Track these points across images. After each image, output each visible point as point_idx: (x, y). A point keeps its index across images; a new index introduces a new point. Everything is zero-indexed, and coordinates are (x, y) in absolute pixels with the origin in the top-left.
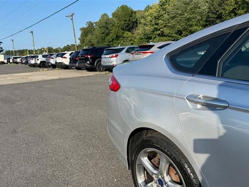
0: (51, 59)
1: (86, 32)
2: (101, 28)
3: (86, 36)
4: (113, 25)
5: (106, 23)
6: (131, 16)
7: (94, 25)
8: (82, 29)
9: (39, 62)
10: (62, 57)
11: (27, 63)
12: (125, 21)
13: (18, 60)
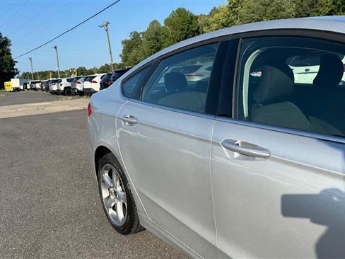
0: (78, 84)
1: (129, 46)
2: (149, 40)
3: (130, 51)
4: (166, 37)
5: (157, 34)
6: (191, 23)
7: (141, 36)
8: (125, 42)
9: (62, 88)
10: (91, 81)
11: (47, 89)
12: (182, 30)
13: (38, 86)
